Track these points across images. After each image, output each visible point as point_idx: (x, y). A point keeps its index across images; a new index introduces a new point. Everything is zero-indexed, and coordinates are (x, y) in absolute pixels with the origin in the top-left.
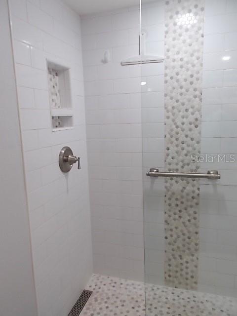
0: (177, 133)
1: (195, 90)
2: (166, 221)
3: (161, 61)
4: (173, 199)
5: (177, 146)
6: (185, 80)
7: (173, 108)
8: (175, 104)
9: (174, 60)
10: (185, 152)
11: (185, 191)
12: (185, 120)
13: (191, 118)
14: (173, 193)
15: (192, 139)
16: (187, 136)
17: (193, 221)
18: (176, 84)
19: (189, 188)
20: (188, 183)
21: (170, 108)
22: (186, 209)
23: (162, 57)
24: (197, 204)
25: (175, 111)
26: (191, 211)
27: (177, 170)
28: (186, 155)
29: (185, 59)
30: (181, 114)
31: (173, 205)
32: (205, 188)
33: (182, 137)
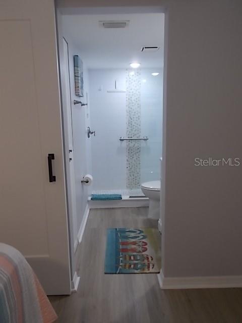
0: (131, 122)
1: (138, 104)
2: (127, 160)
3: (125, 92)
4: (130, 150)
5: (131, 127)
6: (134, 100)
7: (130, 111)
8: (130, 110)
9: (130, 92)
10: (134, 130)
11: (135, 146)
12: (134, 116)
13: (137, 116)
14: (130, 147)
15: (137, 124)
16: (135, 123)
17: (138, 159)
18: (130, 102)
19: (136, 145)
20: (136, 142)
21: (128, 111)
22: (135, 154)
23: (125, 90)
24: (140, 151)
25: (131, 113)
26: (137, 154)
27: (131, 137)
28: (135, 131)
29: (134, 92)
30: (133, 114)
31: (130, 153)
32: (143, 144)
33: (133, 124)
